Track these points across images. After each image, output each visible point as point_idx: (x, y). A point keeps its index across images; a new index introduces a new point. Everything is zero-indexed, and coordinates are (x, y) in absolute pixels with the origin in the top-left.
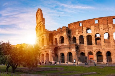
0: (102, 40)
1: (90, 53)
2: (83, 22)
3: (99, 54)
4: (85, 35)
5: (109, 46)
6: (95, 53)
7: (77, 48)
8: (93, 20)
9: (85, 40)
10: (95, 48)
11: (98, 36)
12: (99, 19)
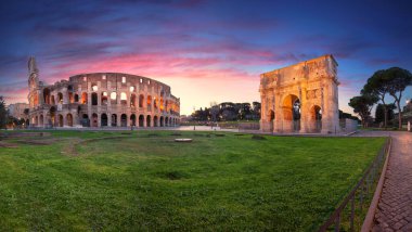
0: (109, 101)
1: (95, 115)
2: (88, 75)
3: (104, 117)
4: (89, 92)
5: (116, 108)
6: (99, 115)
7: (79, 108)
8: (100, 75)
9: (90, 99)
10: (99, 110)
11: (105, 94)
12: (107, 74)
